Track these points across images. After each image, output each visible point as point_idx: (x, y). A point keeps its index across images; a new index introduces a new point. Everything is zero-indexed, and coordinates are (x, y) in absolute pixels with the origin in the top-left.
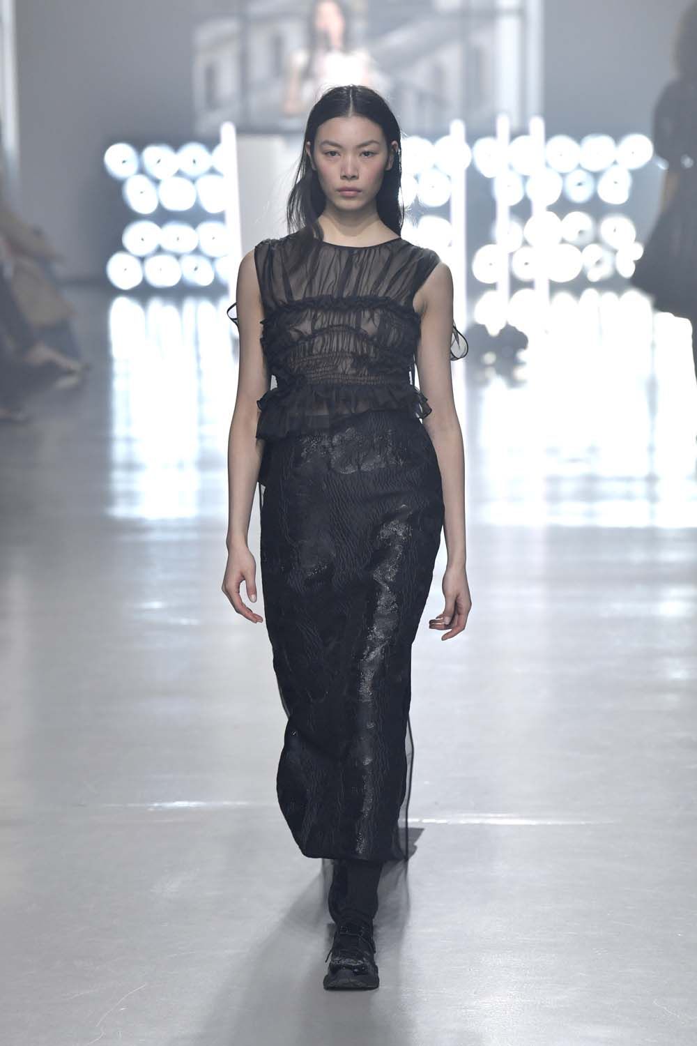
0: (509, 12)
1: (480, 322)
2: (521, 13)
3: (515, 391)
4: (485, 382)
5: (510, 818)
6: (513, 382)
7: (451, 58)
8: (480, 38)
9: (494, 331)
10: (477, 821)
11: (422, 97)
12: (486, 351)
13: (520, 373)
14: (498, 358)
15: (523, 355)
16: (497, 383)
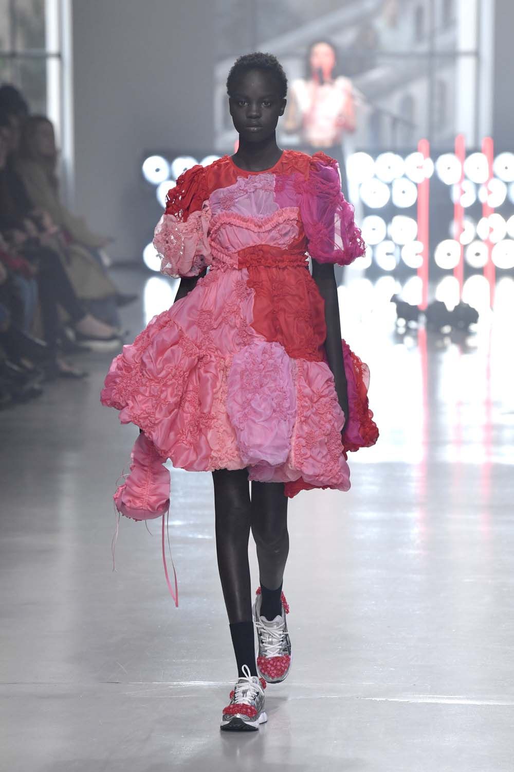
0: (467, 54)
1: (440, 300)
2: (477, 54)
3: (466, 357)
4: (444, 348)
5: (460, 699)
6: (465, 349)
7: (419, 90)
8: (444, 75)
9: (450, 308)
10: (434, 701)
11: (395, 121)
12: (445, 324)
13: (471, 342)
14: (452, 330)
15: (473, 327)
16: (453, 350)
